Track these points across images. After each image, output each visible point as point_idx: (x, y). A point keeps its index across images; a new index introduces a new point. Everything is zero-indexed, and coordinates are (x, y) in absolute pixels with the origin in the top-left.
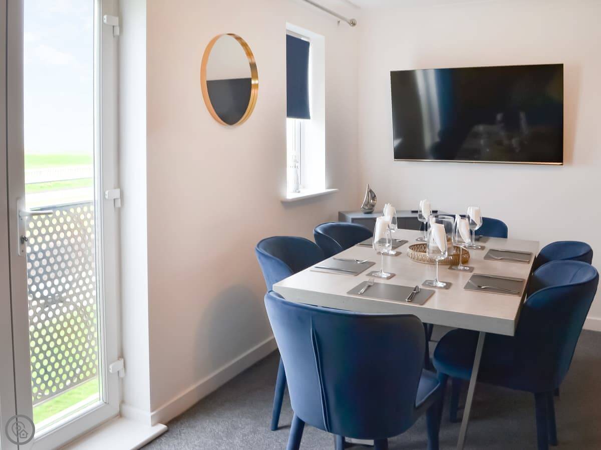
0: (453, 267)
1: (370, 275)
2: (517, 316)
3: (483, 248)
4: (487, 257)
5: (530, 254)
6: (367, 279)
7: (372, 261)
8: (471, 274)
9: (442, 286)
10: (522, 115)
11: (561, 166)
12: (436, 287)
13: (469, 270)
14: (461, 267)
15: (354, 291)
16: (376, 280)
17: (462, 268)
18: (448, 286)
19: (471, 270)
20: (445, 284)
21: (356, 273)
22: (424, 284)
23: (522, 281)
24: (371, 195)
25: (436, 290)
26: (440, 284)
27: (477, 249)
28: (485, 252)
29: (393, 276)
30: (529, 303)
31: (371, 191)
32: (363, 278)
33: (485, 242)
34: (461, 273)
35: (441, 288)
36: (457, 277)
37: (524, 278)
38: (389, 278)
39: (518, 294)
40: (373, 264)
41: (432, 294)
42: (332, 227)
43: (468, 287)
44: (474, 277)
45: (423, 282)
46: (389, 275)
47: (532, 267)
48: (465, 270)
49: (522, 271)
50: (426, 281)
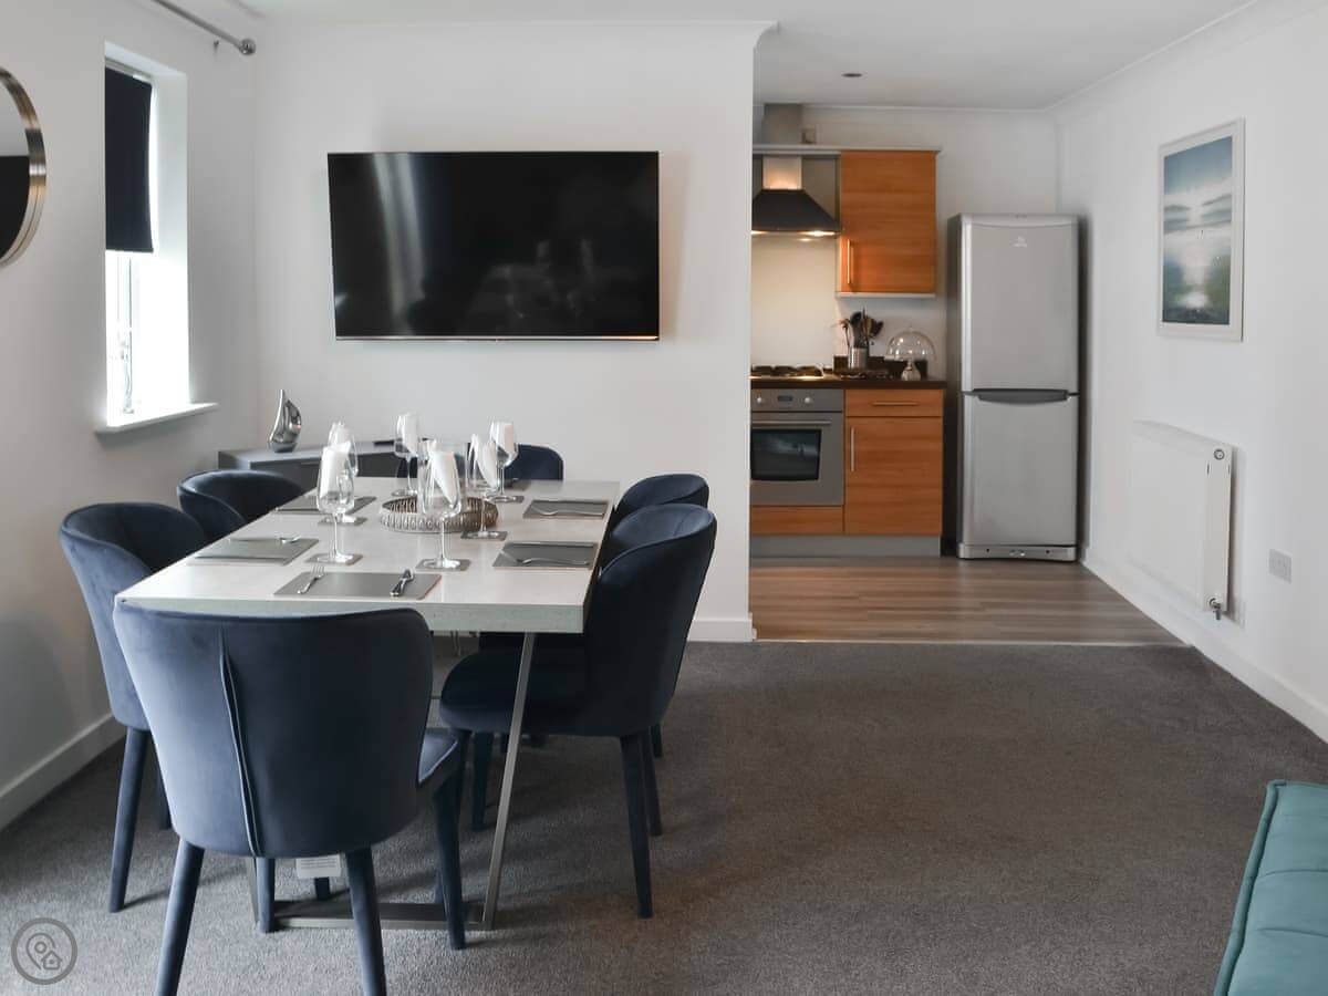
0: (469, 535)
1: (313, 560)
2: (586, 601)
3: (520, 499)
4: (529, 514)
5: (604, 504)
6: (309, 568)
7: (311, 537)
8: (502, 544)
9: (454, 566)
10: (586, 247)
11: (656, 342)
12: (442, 568)
13: (497, 537)
14: (483, 533)
15: (286, 590)
16: (328, 569)
17: (485, 534)
18: (464, 565)
19: (503, 536)
20: (458, 563)
21: (285, 561)
22: (420, 566)
23: (592, 547)
24: (290, 414)
25: (443, 574)
26: (449, 564)
27: (510, 501)
28: (524, 506)
29: (357, 559)
30: (606, 579)
31: (288, 405)
32: (299, 567)
33: (523, 489)
34: (484, 544)
35: (451, 569)
36: (477, 550)
37: (595, 541)
38: (350, 563)
39: (587, 565)
40: (314, 542)
41: (435, 581)
42: (215, 481)
43: (500, 562)
44: (510, 547)
45: (417, 563)
46: (350, 558)
47: (609, 523)
48: (490, 537)
49: (593, 531)
50: (423, 561)
